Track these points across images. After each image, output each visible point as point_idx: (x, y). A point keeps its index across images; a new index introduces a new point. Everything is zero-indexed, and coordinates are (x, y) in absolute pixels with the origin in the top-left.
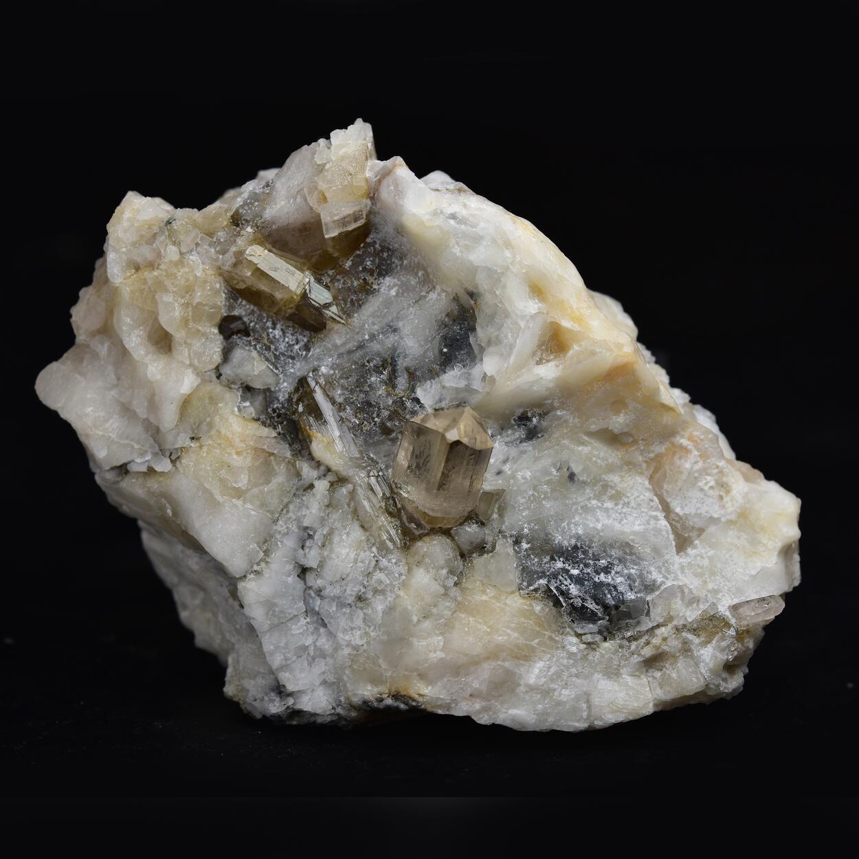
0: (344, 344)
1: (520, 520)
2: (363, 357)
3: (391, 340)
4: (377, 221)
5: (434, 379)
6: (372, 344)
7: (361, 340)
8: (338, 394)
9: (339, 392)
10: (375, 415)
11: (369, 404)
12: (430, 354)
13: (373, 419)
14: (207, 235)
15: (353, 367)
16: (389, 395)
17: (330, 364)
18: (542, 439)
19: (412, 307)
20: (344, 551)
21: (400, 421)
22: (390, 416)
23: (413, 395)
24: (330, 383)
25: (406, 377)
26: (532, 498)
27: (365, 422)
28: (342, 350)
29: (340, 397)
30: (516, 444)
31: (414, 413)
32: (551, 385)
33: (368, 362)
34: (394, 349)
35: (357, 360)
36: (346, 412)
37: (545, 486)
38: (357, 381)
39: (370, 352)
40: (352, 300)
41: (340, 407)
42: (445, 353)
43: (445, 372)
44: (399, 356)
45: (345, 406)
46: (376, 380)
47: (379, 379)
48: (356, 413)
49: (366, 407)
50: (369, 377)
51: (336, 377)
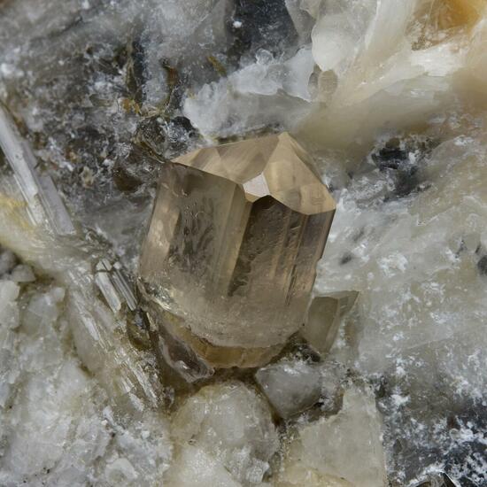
1: (389, 351)
2: (79, 44)
3: (132, 9)
5: (217, 80)
6: (96, 17)
7: (74, 10)
8: (34, 116)
9: (35, 111)
10: (104, 154)
11: (92, 133)
12: (209, 34)
13: (101, 161)
15: (61, 63)
16: (130, 114)
17: (17, 59)
18: (427, 193)
20: (50, 417)
21: (152, 162)
22: (132, 154)
23: (177, 114)
24: (17, 94)
25: (162, 78)
26: (409, 307)
27: (86, 169)
28: (40, 31)
29: (36, 122)
30: (378, 203)
31: (179, 147)
32: (445, 87)
33: (90, 52)
34: (139, 26)
35: (68, 50)
36: (48, 149)
37: (434, 284)
38: (69, 89)
39: (94, 33)
41: (38, 140)
42: (237, 30)
43: (238, 67)
44: (148, 40)
45: (46, 139)
46: (106, 86)
47: (110, 85)
48: (68, 151)
49: (86, 139)
50: (91, 81)
51: (28, 83)
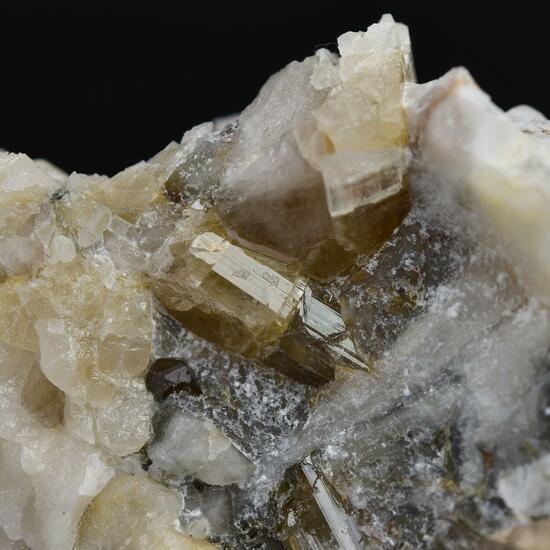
0: (367, 405)
2: (400, 428)
3: (450, 396)
4: (421, 187)
5: (529, 461)
6: (416, 404)
7: (396, 397)
8: (357, 494)
9: (359, 490)
10: (423, 530)
11: (412, 510)
12: (523, 420)
13: (420, 536)
14: (123, 216)
15: (384, 445)
16: (448, 493)
17: (342, 441)
19: (488, 337)
21: (470, 539)
22: (451, 531)
23: (492, 494)
24: (343, 474)
25: (478, 459)
27: (407, 543)
28: (363, 416)
29: (360, 499)
31: (494, 525)
33: (410, 435)
34: (456, 412)
35: (390, 433)
36: (371, 525)
38: (391, 469)
39: (413, 418)
40: (379, 327)
41: (361, 516)
44: (464, 425)
45: (370, 515)
46: (425, 467)
47: (429, 466)
48: (390, 527)
49: (407, 516)
50: (411, 462)
51: (353, 464)
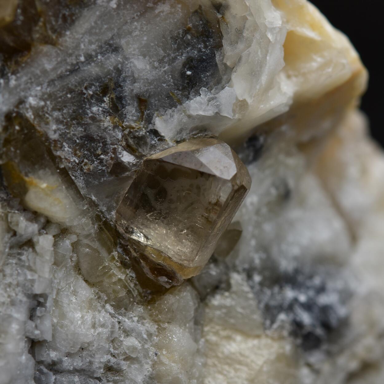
0: (54, 69)
2: (80, 84)
3: (112, 61)
5: (176, 107)
7: (75, 62)
8: (53, 130)
9: (54, 127)
10: (99, 151)
11: (90, 139)
12: (169, 78)
13: (97, 156)
15: (69, 96)
16: (115, 127)
17: (39, 94)
19: (137, 21)
24: (40, 116)
25: (136, 104)
27: (86, 160)
28: (53, 76)
29: (55, 134)
33: (86, 88)
34: (118, 72)
35: (73, 87)
36: (64, 150)
38: (74, 112)
40: (64, 15)
42: (189, 76)
44: (124, 81)
45: (62, 143)
46: (98, 110)
47: (101, 109)
48: (76, 151)
49: (86, 142)
50: (87, 106)
51: (48, 109)
